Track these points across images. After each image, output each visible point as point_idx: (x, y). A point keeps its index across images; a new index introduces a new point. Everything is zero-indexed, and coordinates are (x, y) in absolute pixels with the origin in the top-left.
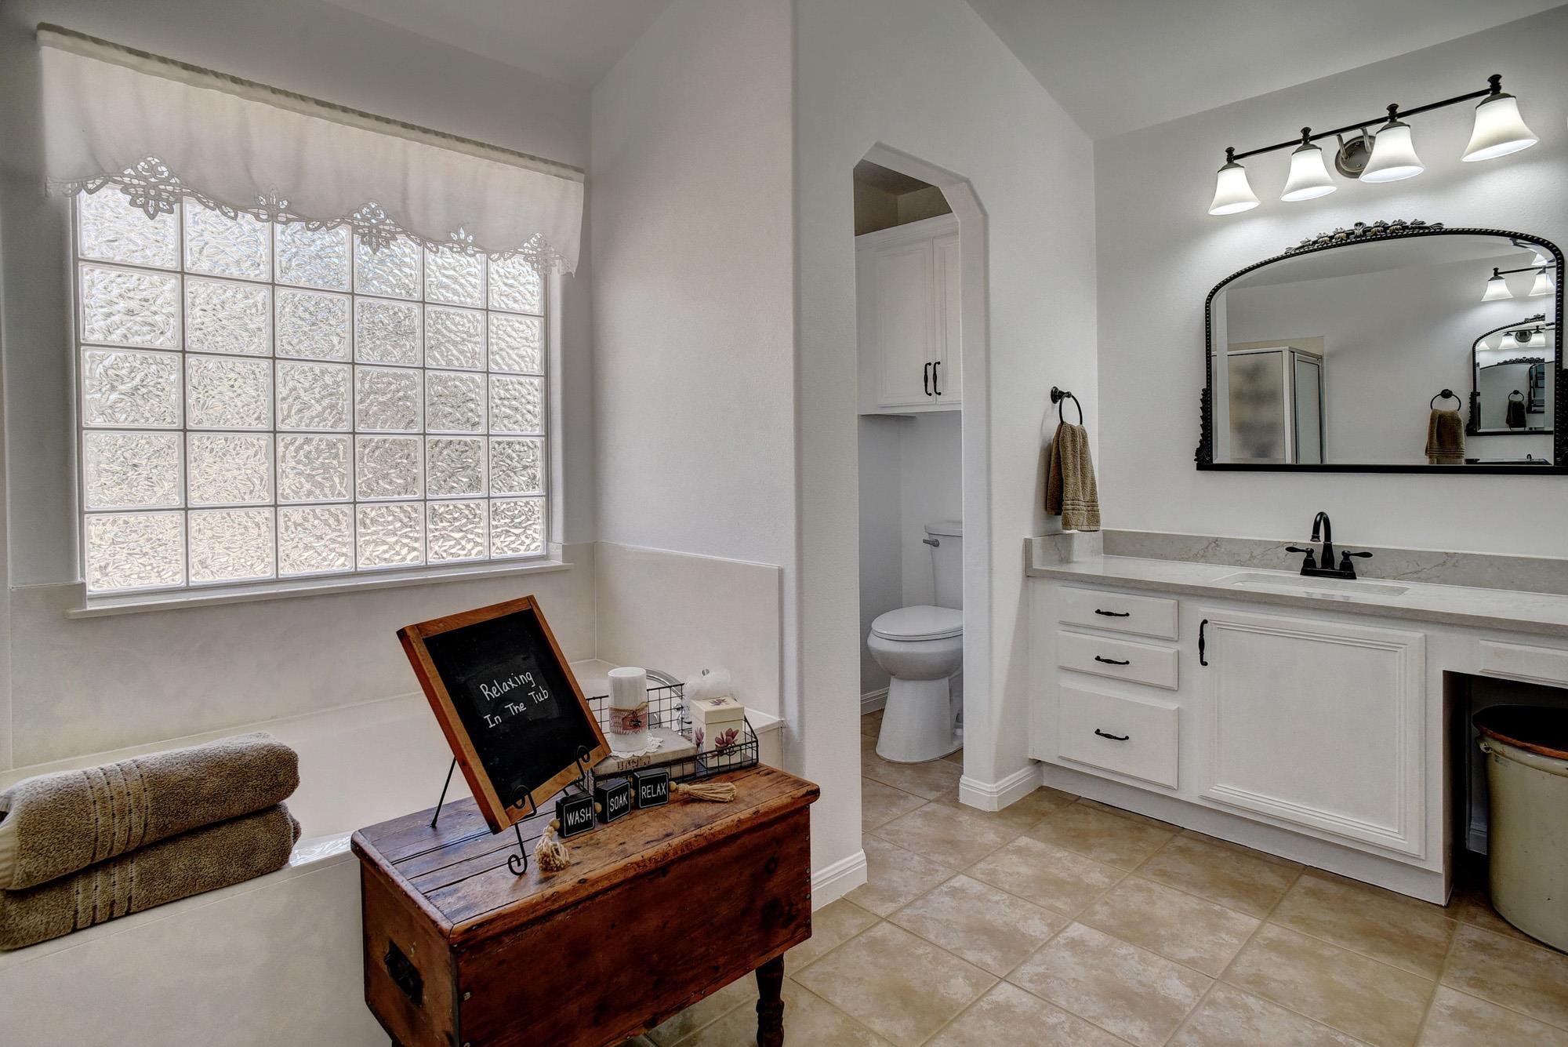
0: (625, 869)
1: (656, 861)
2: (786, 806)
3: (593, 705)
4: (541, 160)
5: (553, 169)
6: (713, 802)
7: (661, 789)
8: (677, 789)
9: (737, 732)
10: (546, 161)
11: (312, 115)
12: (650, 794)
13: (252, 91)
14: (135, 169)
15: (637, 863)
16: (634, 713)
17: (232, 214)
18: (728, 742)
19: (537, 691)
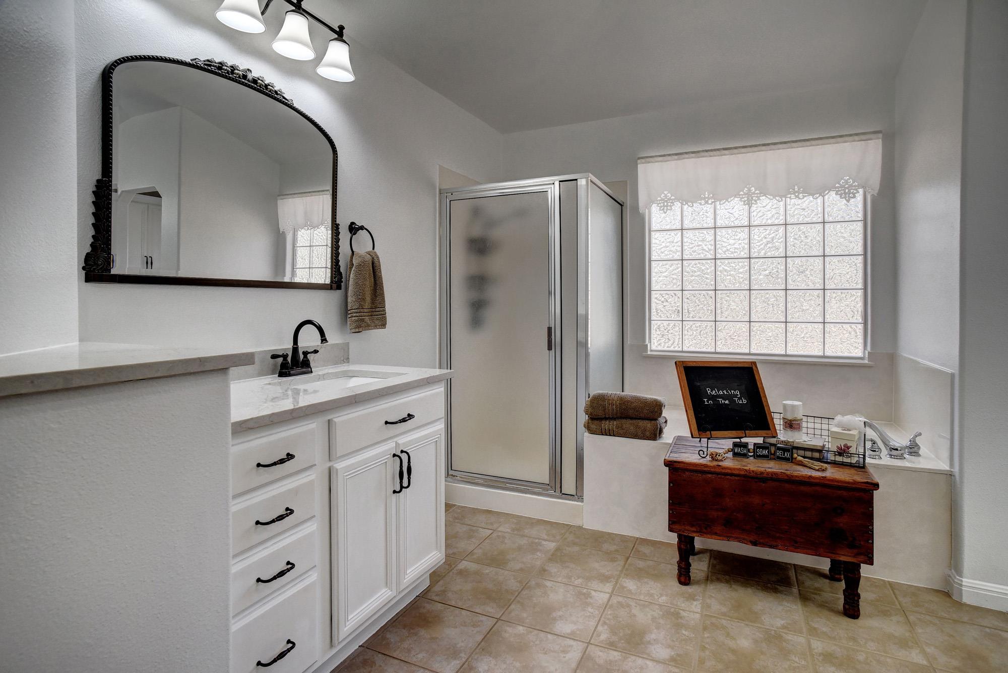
0: (739, 469)
1: (756, 473)
2: (848, 483)
3: (775, 416)
4: (846, 135)
5: (856, 138)
6: (810, 468)
7: (787, 455)
8: (796, 458)
9: (851, 447)
10: (851, 135)
11: (722, 155)
12: (781, 455)
13: (698, 155)
14: (661, 197)
15: (746, 470)
16: (791, 421)
17: (691, 205)
18: (844, 450)
19: (740, 399)
